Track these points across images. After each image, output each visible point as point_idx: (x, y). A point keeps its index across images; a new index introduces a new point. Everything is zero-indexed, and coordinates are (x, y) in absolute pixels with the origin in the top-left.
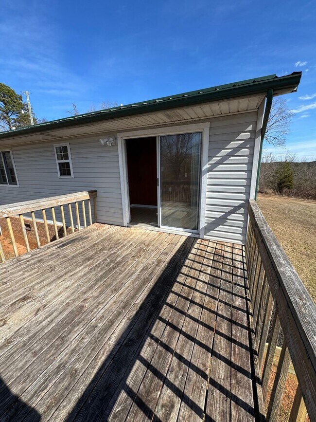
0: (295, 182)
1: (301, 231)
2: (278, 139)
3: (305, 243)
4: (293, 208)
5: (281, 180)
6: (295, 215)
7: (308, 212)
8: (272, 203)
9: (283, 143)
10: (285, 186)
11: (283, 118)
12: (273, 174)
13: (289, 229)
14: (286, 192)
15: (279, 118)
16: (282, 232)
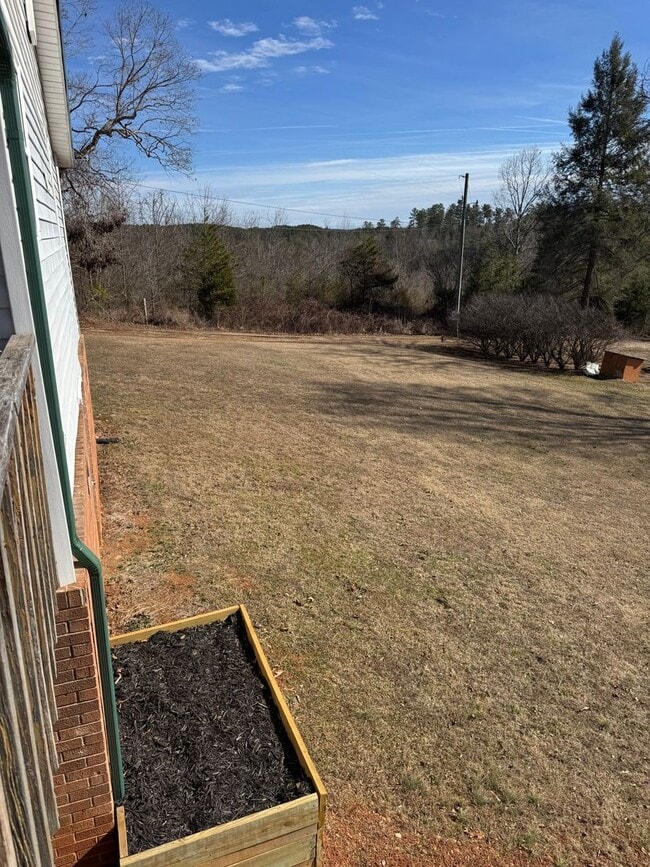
0: (240, 286)
1: (268, 424)
2: (170, 146)
3: (280, 455)
4: (243, 362)
5: (203, 281)
6: (250, 382)
7: (278, 367)
8: (191, 352)
9: (187, 161)
10: (218, 297)
11: (171, 78)
12: (180, 261)
13: (239, 425)
14: (222, 318)
15: (161, 74)
16: (223, 439)
